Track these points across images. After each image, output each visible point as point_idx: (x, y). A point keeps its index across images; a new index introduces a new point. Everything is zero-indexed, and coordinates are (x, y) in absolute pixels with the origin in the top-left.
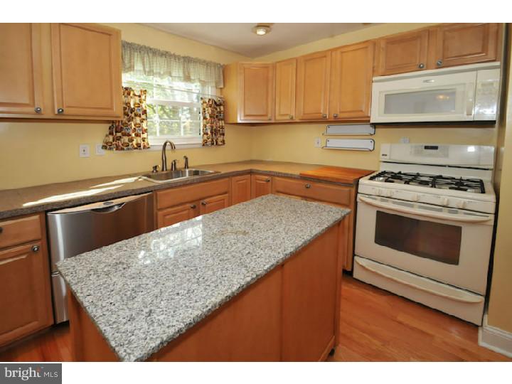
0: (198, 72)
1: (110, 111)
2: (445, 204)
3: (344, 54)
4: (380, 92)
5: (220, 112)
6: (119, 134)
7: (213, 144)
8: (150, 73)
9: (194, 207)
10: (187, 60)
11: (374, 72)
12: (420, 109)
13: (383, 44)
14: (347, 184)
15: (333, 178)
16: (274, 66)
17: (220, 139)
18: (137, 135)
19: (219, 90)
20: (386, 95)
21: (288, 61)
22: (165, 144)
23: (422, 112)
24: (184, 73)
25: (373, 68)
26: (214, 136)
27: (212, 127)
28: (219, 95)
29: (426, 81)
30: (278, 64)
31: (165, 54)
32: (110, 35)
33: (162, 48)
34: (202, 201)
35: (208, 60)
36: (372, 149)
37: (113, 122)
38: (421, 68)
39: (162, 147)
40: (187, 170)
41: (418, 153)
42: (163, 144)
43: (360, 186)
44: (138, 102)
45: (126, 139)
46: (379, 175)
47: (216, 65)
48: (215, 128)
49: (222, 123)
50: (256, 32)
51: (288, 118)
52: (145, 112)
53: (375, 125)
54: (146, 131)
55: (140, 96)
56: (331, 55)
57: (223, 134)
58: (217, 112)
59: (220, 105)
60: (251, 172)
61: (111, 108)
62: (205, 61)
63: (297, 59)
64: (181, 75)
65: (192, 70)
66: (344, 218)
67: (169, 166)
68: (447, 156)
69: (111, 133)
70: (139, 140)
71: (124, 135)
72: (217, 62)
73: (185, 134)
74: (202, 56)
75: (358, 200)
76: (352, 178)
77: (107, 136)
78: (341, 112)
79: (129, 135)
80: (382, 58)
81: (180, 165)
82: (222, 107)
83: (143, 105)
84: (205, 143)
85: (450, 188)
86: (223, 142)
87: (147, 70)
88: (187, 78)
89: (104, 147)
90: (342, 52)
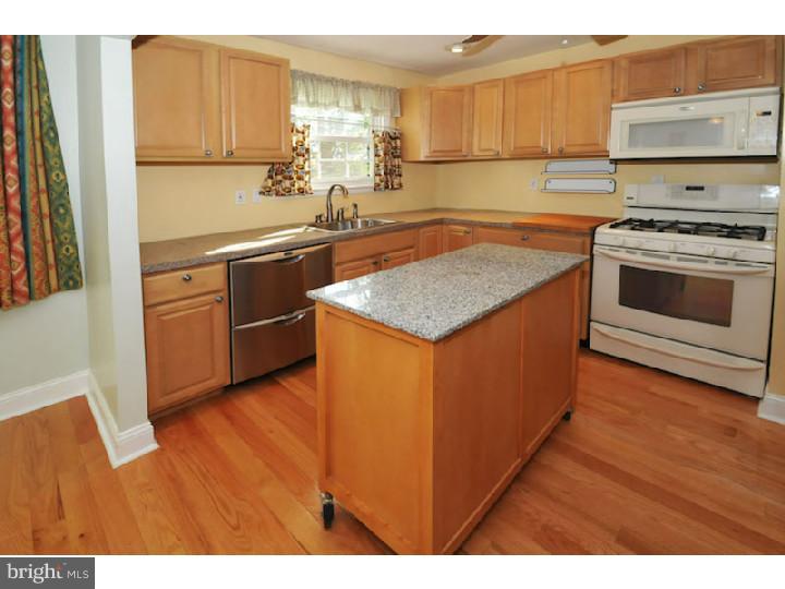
0: (369, 99)
1: (278, 152)
2: (710, 254)
3: (571, 75)
4: (623, 121)
5: (396, 148)
6: (279, 178)
7: (387, 187)
8: (315, 104)
9: (375, 263)
10: (357, 86)
11: (614, 96)
12: (678, 140)
13: (624, 63)
14: (579, 233)
15: (559, 227)
16: (472, 89)
17: (396, 181)
18: (300, 178)
19: (394, 120)
20: (630, 126)
21: (493, 83)
22: (333, 188)
23: (681, 144)
24: (354, 100)
25: (612, 91)
26: (389, 177)
27: (386, 166)
28: (394, 126)
29: (684, 109)
30: (477, 86)
31: (331, 81)
32: (278, 65)
33: (328, 74)
34: (384, 257)
35: (382, 83)
36: (612, 190)
37: (273, 164)
38: (676, 93)
39: (327, 193)
40: (359, 220)
41: (676, 195)
42: (329, 188)
43: (597, 236)
44: (301, 139)
45: (287, 183)
46: (625, 223)
47: (390, 89)
48: (389, 167)
49: (396, 161)
50: (450, 50)
51: (492, 153)
52: (307, 150)
53: (616, 161)
54: (308, 173)
55: (303, 133)
56: (553, 75)
57: (400, 176)
58: (392, 149)
59: (396, 138)
60: (440, 222)
61: (280, 149)
62: (377, 86)
63: (504, 80)
64: (350, 104)
65: (362, 97)
66: (582, 263)
67: (335, 217)
68: (715, 197)
69: (270, 177)
70: (302, 184)
71: (285, 178)
72: (392, 85)
73: (351, 175)
74: (375, 80)
75: (594, 252)
76: (586, 226)
77: (266, 180)
78: (567, 145)
79: (291, 178)
80: (623, 81)
81: (348, 214)
82: (398, 142)
83: (306, 143)
84: (377, 187)
85: (719, 236)
86: (401, 185)
87: (311, 100)
88: (358, 108)
89: (260, 193)
90: (569, 73)
